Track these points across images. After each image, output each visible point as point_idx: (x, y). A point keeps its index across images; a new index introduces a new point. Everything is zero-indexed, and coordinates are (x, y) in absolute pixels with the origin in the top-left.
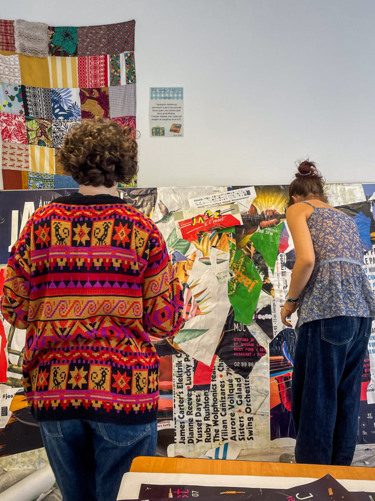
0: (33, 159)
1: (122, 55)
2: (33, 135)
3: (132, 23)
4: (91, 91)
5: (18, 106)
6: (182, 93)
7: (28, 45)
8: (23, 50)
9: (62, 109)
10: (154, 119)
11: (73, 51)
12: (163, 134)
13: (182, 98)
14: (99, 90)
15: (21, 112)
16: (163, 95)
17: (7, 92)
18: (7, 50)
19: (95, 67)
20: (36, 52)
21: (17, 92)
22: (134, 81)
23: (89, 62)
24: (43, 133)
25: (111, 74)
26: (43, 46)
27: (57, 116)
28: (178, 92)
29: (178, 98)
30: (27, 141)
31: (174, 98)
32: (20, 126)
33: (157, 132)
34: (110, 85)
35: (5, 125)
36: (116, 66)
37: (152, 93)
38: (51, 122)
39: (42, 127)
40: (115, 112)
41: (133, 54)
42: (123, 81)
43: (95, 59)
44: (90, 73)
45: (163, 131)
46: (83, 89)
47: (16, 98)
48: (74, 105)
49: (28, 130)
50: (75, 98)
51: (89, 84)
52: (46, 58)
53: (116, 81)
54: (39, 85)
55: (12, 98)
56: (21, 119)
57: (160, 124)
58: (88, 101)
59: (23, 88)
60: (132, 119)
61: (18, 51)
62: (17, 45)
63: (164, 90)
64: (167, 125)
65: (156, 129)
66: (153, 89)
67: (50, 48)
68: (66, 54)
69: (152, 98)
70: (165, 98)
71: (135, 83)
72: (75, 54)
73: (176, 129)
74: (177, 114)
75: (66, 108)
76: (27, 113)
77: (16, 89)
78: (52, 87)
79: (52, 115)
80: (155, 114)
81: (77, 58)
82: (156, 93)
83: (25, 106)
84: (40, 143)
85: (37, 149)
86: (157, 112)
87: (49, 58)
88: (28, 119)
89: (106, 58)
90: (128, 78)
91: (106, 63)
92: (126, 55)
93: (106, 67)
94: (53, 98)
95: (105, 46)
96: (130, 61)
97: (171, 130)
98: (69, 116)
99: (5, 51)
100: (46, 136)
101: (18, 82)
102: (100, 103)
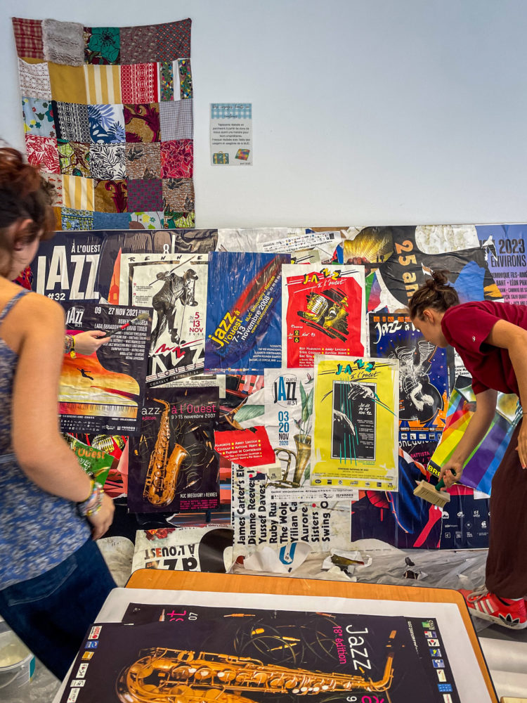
0: (67, 192)
1: (175, 63)
2: (66, 163)
3: (187, 23)
4: (137, 108)
5: (47, 127)
6: (250, 111)
7: (58, 50)
8: (53, 56)
9: (102, 131)
10: (216, 142)
11: (115, 57)
12: (227, 162)
13: (250, 116)
14: (147, 106)
15: (52, 134)
16: (226, 113)
17: (34, 110)
18: (34, 57)
19: (142, 78)
20: (68, 59)
21: (47, 109)
22: (190, 96)
23: (135, 71)
24: (79, 160)
25: (162, 86)
26: (78, 52)
27: (96, 138)
28: (245, 109)
29: (245, 116)
30: (59, 170)
31: (239, 116)
32: (50, 151)
33: (220, 159)
34: (161, 100)
35: (32, 150)
36: (168, 77)
37: (212, 111)
38: (88, 145)
39: (77, 152)
40: (167, 135)
41: (189, 61)
42: (177, 95)
43: (142, 67)
44: (135, 85)
45: (227, 159)
46: (130, 106)
47: (46, 117)
48: (117, 126)
49: (60, 157)
50: (118, 116)
51: (135, 100)
52: (82, 67)
53: (168, 95)
54: (73, 99)
55: (41, 117)
56: (52, 143)
57: (223, 149)
58: (134, 120)
59: (54, 103)
60: (189, 142)
61: (47, 58)
62: (45, 50)
63: (228, 107)
64: (232, 151)
65: (218, 155)
66: (213, 106)
67: (86, 54)
68: (106, 62)
69: (213, 116)
70: (229, 116)
71: (192, 97)
72: (117, 62)
73: (243, 155)
74: (244, 136)
75: (107, 129)
76: (59, 136)
77: (45, 105)
78: (89, 103)
79: (91, 138)
80: (217, 136)
81: (120, 66)
82: (218, 111)
83: (57, 126)
84: (76, 172)
85: (72, 180)
86: (220, 134)
87: (86, 67)
88: (60, 143)
89: (155, 67)
90: (183, 92)
91: (155, 73)
92: (180, 63)
93: (155, 78)
94: (91, 117)
95: (154, 52)
96: (185, 71)
97: (237, 157)
98: (109, 139)
99: (31, 59)
100: (83, 164)
101: (48, 97)
102: (149, 123)
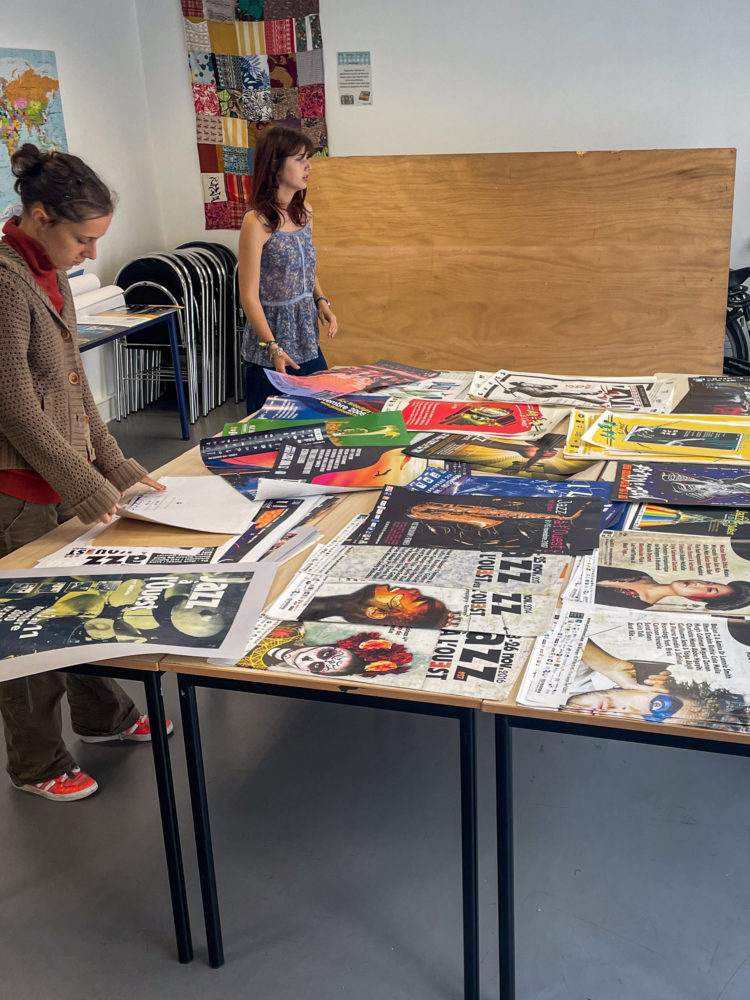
0: (226, 131)
1: (307, 18)
2: (225, 106)
4: (278, 58)
5: (209, 76)
6: (369, 58)
7: (216, 10)
8: (211, 15)
9: (252, 78)
10: (342, 86)
11: (259, 15)
12: (353, 103)
13: (369, 63)
14: (286, 56)
15: (212, 81)
16: (350, 61)
17: (198, 61)
18: (196, 16)
19: (282, 33)
20: (223, 18)
21: (208, 61)
22: (320, 46)
23: (275, 24)
24: (235, 104)
25: (297, 38)
26: (230, 11)
27: (247, 85)
28: (365, 56)
29: (365, 63)
30: (219, 113)
31: (360, 63)
32: (212, 96)
33: (346, 100)
34: (298, 50)
35: (197, 96)
36: (302, 31)
37: (339, 58)
38: (241, 91)
39: (233, 97)
40: (303, 81)
41: (317, 17)
42: (310, 47)
43: (281, 23)
44: (276, 38)
45: (352, 100)
46: (272, 56)
47: (207, 67)
48: (263, 73)
49: (220, 102)
50: (264, 66)
51: (276, 51)
52: (233, 25)
53: (302, 46)
54: (228, 52)
55: (203, 67)
56: (212, 89)
57: (349, 91)
58: (277, 68)
59: (213, 55)
60: (322, 86)
61: (206, 17)
62: (204, 11)
63: (350, 55)
64: (356, 93)
65: (345, 97)
66: (339, 54)
67: (237, 12)
68: (253, 19)
69: (339, 63)
70: (352, 63)
71: (321, 47)
72: (261, 19)
73: (365, 96)
74: (365, 80)
75: (255, 77)
76: (218, 83)
77: (206, 57)
78: (240, 54)
79: (242, 85)
80: (343, 81)
81: (263, 23)
82: (343, 59)
83: (216, 75)
84: (233, 115)
85: (230, 120)
86: (346, 78)
87: (237, 23)
88: (219, 90)
89: (291, 22)
90: (314, 43)
91: (291, 27)
92: (311, 18)
93: (292, 32)
94: (242, 66)
95: (290, 9)
96: (316, 25)
97: (360, 99)
98: (258, 85)
99: (196, 18)
100: (238, 107)
101: (208, 50)
102: (288, 71)
